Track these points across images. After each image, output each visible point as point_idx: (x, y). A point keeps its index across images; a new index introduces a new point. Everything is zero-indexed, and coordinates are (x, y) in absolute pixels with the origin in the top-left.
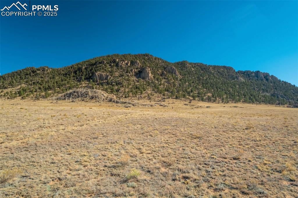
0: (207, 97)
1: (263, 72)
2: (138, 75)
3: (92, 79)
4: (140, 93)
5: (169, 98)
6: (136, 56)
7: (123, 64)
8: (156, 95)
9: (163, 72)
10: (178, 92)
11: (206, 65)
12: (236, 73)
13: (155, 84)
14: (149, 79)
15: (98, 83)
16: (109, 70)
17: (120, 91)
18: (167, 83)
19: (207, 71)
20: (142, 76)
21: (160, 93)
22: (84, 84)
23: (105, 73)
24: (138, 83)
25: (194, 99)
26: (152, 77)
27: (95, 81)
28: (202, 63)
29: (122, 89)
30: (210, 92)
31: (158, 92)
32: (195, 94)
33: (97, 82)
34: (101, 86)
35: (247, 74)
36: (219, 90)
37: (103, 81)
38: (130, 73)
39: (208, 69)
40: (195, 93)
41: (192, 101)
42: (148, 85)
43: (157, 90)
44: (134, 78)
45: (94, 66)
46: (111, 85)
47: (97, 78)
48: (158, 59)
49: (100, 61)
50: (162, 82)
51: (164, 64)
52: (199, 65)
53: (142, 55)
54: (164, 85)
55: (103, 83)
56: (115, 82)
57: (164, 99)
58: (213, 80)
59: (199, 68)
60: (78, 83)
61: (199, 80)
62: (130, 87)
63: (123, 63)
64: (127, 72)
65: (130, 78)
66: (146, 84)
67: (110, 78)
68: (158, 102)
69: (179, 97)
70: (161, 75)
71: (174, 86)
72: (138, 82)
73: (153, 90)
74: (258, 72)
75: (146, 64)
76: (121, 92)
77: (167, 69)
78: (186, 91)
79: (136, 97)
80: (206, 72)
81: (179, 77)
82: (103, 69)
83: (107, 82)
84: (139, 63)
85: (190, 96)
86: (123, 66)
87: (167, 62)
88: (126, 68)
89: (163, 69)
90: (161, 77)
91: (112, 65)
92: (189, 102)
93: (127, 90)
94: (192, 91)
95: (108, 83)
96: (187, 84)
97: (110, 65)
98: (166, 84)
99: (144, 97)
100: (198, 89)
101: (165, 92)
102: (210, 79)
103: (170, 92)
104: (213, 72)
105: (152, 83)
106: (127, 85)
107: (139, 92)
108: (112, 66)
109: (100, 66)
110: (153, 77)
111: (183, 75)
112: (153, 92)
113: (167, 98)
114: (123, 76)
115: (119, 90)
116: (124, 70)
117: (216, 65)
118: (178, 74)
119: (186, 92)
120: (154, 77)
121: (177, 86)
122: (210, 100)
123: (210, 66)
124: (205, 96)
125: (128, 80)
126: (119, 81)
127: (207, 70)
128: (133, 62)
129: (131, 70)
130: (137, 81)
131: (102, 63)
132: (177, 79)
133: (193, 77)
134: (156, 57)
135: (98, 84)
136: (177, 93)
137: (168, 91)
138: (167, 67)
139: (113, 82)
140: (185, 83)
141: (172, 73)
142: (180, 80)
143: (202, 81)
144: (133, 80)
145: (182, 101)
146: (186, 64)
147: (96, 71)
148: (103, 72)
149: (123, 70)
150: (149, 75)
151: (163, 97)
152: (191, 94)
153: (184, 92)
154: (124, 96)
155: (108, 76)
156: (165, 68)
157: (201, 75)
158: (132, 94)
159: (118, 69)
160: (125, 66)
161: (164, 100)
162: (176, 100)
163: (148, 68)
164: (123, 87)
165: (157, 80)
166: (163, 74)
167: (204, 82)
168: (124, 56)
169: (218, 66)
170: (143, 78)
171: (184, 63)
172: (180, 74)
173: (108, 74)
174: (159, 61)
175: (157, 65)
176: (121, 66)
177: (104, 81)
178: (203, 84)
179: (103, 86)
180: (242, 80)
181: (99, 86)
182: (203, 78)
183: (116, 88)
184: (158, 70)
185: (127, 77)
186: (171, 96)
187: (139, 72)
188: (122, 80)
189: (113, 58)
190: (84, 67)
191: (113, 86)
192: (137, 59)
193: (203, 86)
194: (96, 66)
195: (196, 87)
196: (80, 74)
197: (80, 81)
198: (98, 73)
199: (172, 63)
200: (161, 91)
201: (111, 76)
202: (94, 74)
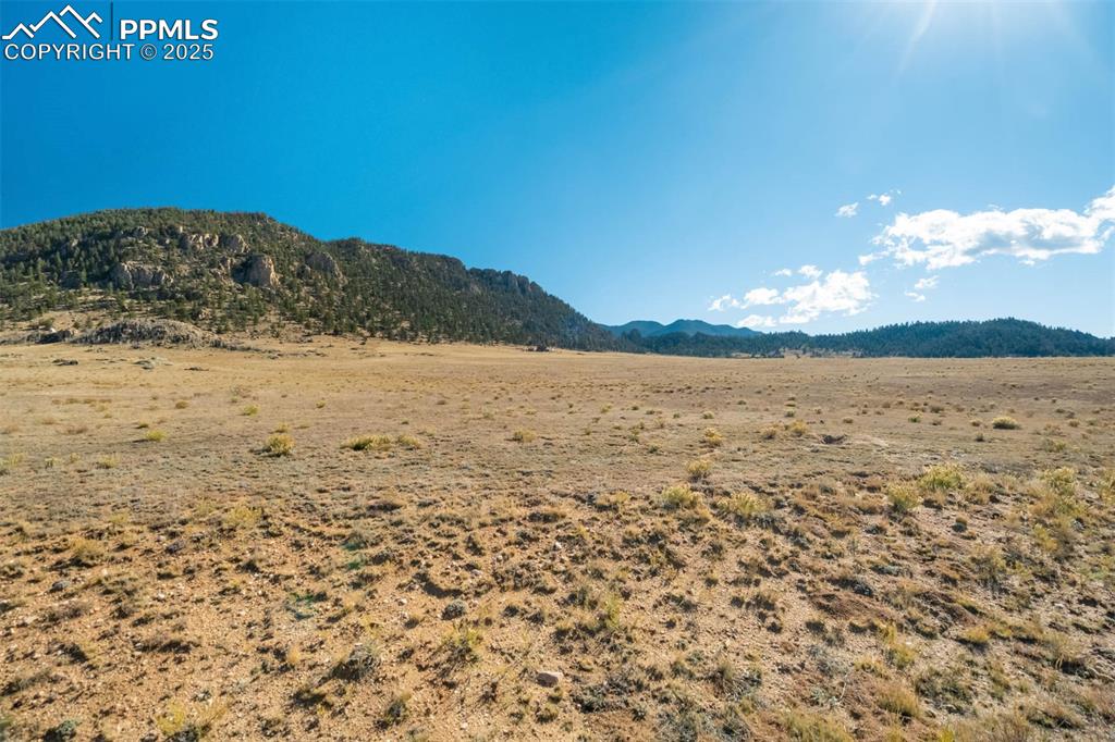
0: (399, 329)
1: (517, 275)
2: (242, 274)
3: (110, 280)
4: (251, 322)
5: (319, 333)
6: (231, 218)
7: (199, 243)
8: (290, 326)
9: (303, 267)
10: (338, 318)
11: (403, 252)
12: (467, 273)
13: (286, 300)
14: (269, 285)
15: (133, 292)
16: (161, 255)
17: (200, 316)
18: (313, 296)
19: (406, 267)
20: (251, 278)
21: (300, 322)
22: (91, 294)
23: (150, 267)
24: (243, 296)
25: (373, 336)
26: (277, 280)
27: (123, 286)
28: (394, 247)
29: (206, 312)
30: (408, 318)
31: (295, 319)
32: (376, 322)
33: (128, 288)
34: (142, 302)
35: (486, 277)
36: (426, 313)
37: (148, 287)
38: (219, 268)
39: (408, 263)
40: (375, 319)
41: (369, 340)
42: (269, 302)
43: (289, 312)
44: (233, 283)
45: (112, 242)
46: (172, 298)
47: (127, 278)
48: (290, 231)
49: (128, 228)
50: (302, 294)
51: (303, 244)
52: (387, 250)
53: (246, 215)
54: (306, 300)
55: (146, 292)
56: (181, 292)
57: (309, 335)
58: (417, 289)
59: (388, 259)
60: (71, 291)
61: (386, 287)
62: (225, 305)
63: (197, 238)
64: (212, 265)
65: (221, 281)
66: (262, 300)
67: (167, 280)
69: (341, 331)
70: (300, 275)
71: (330, 304)
72: (243, 291)
73: (283, 314)
74: (509, 273)
75: (259, 243)
76: (203, 319)
77: (313, 259)
78: (356, 316)
79: (245, 331)
80: (402, 269)
81: (343, 280)
82: (142, 253)
83: (160, 290)
84: (241, 243)
85: (364, 328)
86: (198, 246)
87: (313, 237)
88: (207, 252)
89: (303, 257)
90: (298, 281)
91: (168, 242)
92: (361, 342)
93: (219, 314)
94: (368, 317)
95: (162, 295)
96: (359, 298)
97: (161, 243)
98: (311, 298)
99: (264, 333)
100: (383, 311)
101: (310, 319)
102: (410, 287)
103: (321, 319)
104: (418, 269)
105: (277, 295)
106: (216, 301)
107: (249, 319)
108: (166, 245)
109: (131, 244)
110: (280, 279)
111: (349, 276)
112: (282, 318)
113: (316, 335)
114: (202, 275)
115: (200, 313)
116: (203, 260)
117: (427, 253)
118: (339, 274)
119: (357, 318)
120: (282, 280)
121: (336, 304)
122: (406, 338)
123: (412, 253)
124: (396, 327)
125: (219, 288)
126: (193, 289)
127: (405, 264)
128: (226, 237)
129: (224, 261)
130: (239, 290)
131: (136, 233)
132: (337, 285)
133: (374, 282)
134: (286, 223)
135: (132, 296)
136: (337, 321)
137: (315, 316)
138: (312, 254)
139: (177, 291)
140: (355, 296)
141: (325, 270)
142: (344, 289)
143: (392, 292)
144: (230, 287)
145: (347, 340)
146: (359, 246)
147: (121, 258)
148: (145, 263)
149: (200, 259)
150: (269, 276)
151: (306, 331)
152: (367, 324)
153: (352, 319)
154: (214, 329)
155: (160, 274)
156: (307, 257)
157: (391, 278)
158: (236, 324)
159: (186, 254)
160: (205, 246)
161: (309, 338)
162: (335, 339)
163: (266, 256)
164: (205, 304)
165: (290, 287)
166: (303, 272)
167: (396, 295)
168: (197, 215)
169: (429, 255)
170: (256, 284)
171: (354, 243)
172: (344, 274)
173: (159, 269)
174: (293, 237)
175: (288, 247)
176: (194, 247)
177: (151, 289)
178: (394, 300)
179: (148, 302)
180: (476, 289)
181: (136, 301)
182: (395, 283)
183: (188, 306)
184: (290, 263)
185: (214, 280)
186: (324, 329)
187: (243, 264)
188: (201, 287)
189: (169, 222)
190: (75, 243)
191: (178, 301)
192: (234, 228)
193: (394, 305)
194: (118, 241)
195: (378, 307)
196: (69, 263)
197: (72, 283)
198: (127, 265)
199: (325, 243)
200: (301, 316)
201: (170, 273)
202: (115, 266)
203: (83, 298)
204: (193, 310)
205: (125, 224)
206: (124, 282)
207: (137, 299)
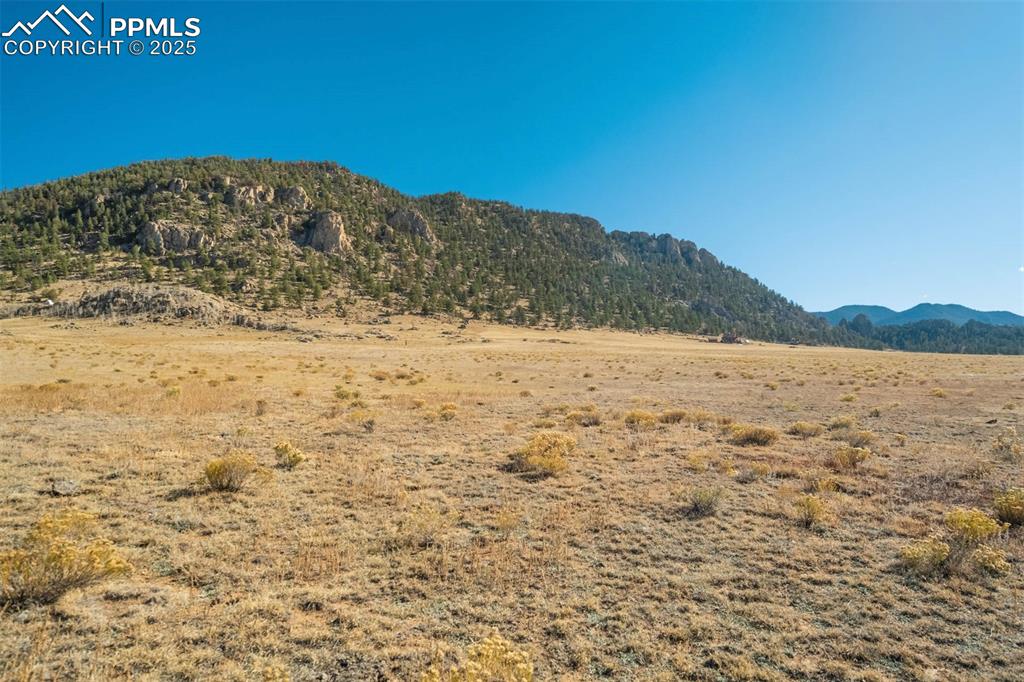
0: (514, 309)
1: (680, 240)
2: (303, 236)
3: (137, 243)
4: (311, 297)
5: (402, 312)
6: (292, 169)
7: (250, 198)
8: (362, 302)
9: (384, 228)
10: (430, 293)
11: (518, 211)
12: (607, 236)
13: (360, 269)
14: (338, 251)
15: (163, 258)
16: (202, 213)
17: (244, 288)
18: (396, 265)
19: (522, 229)
20: (314, 240)
21: (376, 297)
22: (112, 260)
23: (186, 226)
24: (303, 264)
25: (476, 317)
26: (349, 244)
27: (152, 251)
28: (507, 204)
29: (253, 283)
30: (527, 296)
31: (369, 294)
32: (482, 300)
33: (158, 253)
34: (174, 270)
35: (635, 242)
36: (552, 289)
37: (182, 252)
38: (274, 228)
39: (526, 224)
40: (481, 296)
41: (471, 323)
42: (336, 271)
43: (362, 282)
44: (290, 246)
45: (144, 197)
46: (211, 265)
47: (157, 240)
48: (368, 183)
49: (163, 180)
50: (382, 262)
51: (385, 200)
52: (497, 208)
53: (311, 164)
54: (386, 270)
55: (180, 258)
56: (223, 258)
57: (388, 314)
58: (539, 258)
59: (498, 219)
60: (89, 256)
61: (497, 256)
62: (279, 274)
63: (248, 191)
64: (264, 225)
65: (276, 244)
66: (328, 268)
67: (206, 242)
68: (370, 324)
69: (432, 310)
70: (378, 239)
71: (419, 274)
72: (303, 258)
73: (353, 287)
74: (667, 236)
75: (327, 197)
76: (248, 292)
77: (397, 218)
78: (454, 291)
79: (300, 307)
80: (517, 232)
81: (436, 244)
82: (177, 209)
83: (197, 255)
84: (303, 197)
85: (465, 306)
86: (248, 201)
87: (398, 192)
88: (259, 209)
89: (384, 217)
90: (377, 245)
91: (210, 196)
92: (460, 325)
93: (268, 285)
94: (471, 292)
95: (199, 261)
96: (459, 268)
97: (203, 198)
98: (394, 267)
99: (326, 310)
100: (490, 285)
101: (390, 294)
102: (528, 254)
103: (405, 295)
104: (539, 232)
105: (348, 263)
106: (267, 269)
107: (308, 293)
108: (208, 200)
109: (166, 200)
110: (353, 243)
111: (446, 241)
112: (352, 292)
113: (397, 314)
114: (251, 236)
115: (243, 284)
116: (253, 218)
117: (551, 210)
118: (432, 238)
119: (455, 293)
120: (355, 244)
121: (426, 275)
122: (523, 321)
123: (532, 212)
124: (509, 307)
126: (238, 254)
127: (521, 225)
128: (285, 191)
129: (280, 219)
130: (298, 255)
131: (172, 187)
132: (428, 251)
133: (479, 248)
134: (363, 174)
135: (163, 263)
136: (427, 297)
137: (398, 290)
138: (396, 211)
139: (218, 257)
140: (453, 265)
141: (413, 232)
142: (439, 256)
143: (504, 261)
144: (287, 253)
145: (440, 322)
146: (458, 203)
147: (150, 216)
148: (181, 221)
149: (250, 217)
150: (337, 240)
151: (384, 309)
152: (469, 302)
153: (448, 294)
154: (260, 306)
155: (198, 236)
156: (390, 216)
157: (502, 243)
158: (288, 299)
159: (232, 211)
160: (256, 202)
161: (386, 319)
162: (422, 320)
163: (334, 213)
164: (252, 273)
165: (366, 254)
166: (383, 234)
167: (509, 265)
168: (250, 165)
169: (554, 213)
170: (320, 248)
171: (452, 198)
172: (439, 237)
173: (197, 229)
174: (371, 191)
175: (365, 204)
176: (242, 203)
177: (187, 254)
178: (507, 270)
179: (181, 270)
180: (621, 259)
181: (166, 269)
182: (509, 250)
183: (230, 276)
184: (367, 223)
185: (266, 243)
186: (409, 308)
187: (306, 225)
188: (248, 252)
189: (214, 173)
190: (101, 199)
191: (219, 269)
192: (296, 180)
193: (506, 278)
194: (151, 196)
195: (484, 280)
196: (90, 222)
197: (92, 247)
198: (159, 225)
199: (413, 200)
200: (377, 290)
201: (211, 234)
202: (144, 227)
203: (101, 265)
204: (236, 280)
205: (161, 176)
206: (154, 245)
207: (168, 266)
